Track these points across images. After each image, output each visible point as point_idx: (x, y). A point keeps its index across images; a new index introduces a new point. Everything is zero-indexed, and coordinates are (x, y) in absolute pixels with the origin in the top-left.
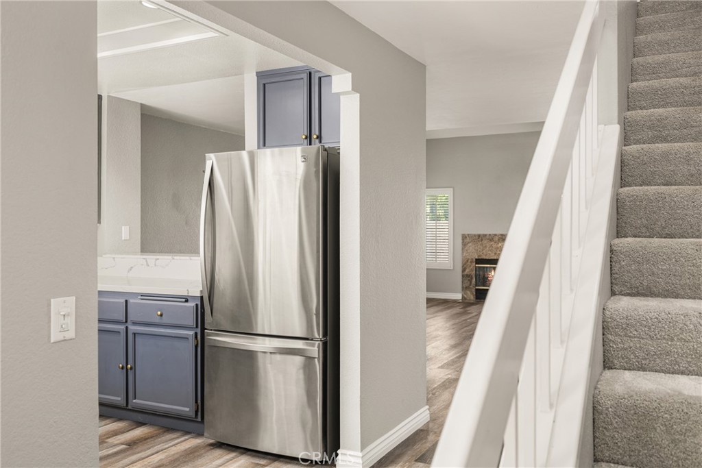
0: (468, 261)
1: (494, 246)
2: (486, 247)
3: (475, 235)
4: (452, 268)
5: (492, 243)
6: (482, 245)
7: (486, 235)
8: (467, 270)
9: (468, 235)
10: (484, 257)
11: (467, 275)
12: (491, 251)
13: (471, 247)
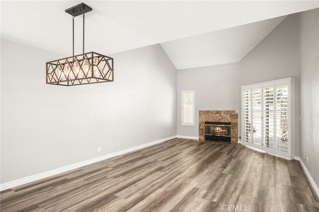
0: (201, 122)
1: (213, 116)
2: (210, 116)
3: (205, 111)
4: (194, 126)
5: (213, 115)
6: (208, 115)
7: (210, 111)
8: (201, 127)
9: (202, 111)
10: (209, 121)
11: (201, 129)
12: (212, 118)
13: (203, 116)
